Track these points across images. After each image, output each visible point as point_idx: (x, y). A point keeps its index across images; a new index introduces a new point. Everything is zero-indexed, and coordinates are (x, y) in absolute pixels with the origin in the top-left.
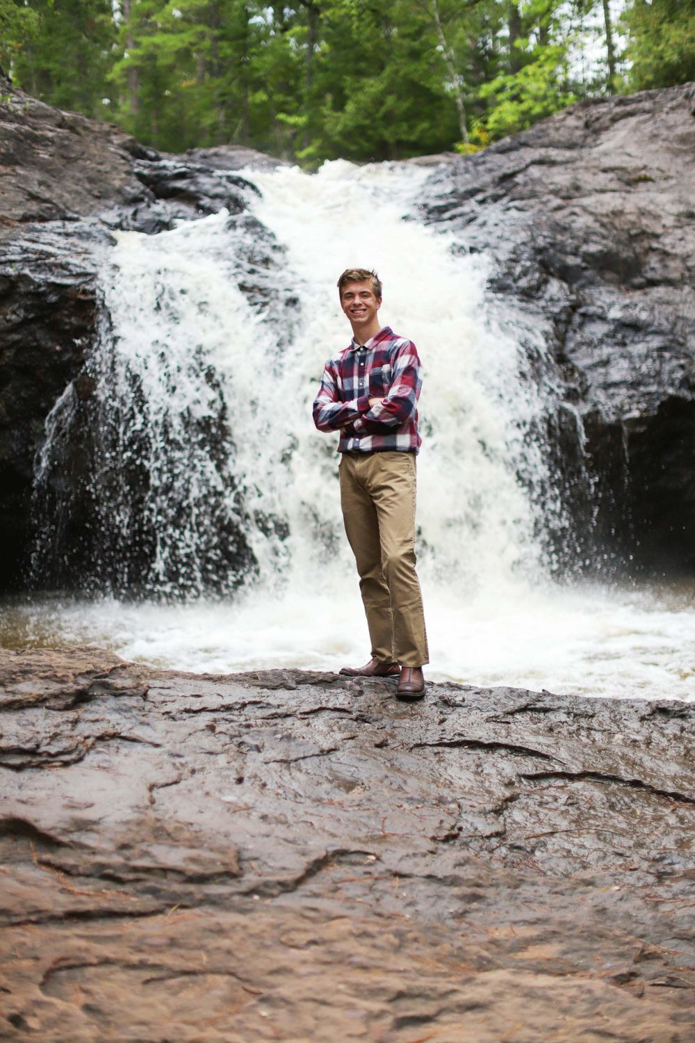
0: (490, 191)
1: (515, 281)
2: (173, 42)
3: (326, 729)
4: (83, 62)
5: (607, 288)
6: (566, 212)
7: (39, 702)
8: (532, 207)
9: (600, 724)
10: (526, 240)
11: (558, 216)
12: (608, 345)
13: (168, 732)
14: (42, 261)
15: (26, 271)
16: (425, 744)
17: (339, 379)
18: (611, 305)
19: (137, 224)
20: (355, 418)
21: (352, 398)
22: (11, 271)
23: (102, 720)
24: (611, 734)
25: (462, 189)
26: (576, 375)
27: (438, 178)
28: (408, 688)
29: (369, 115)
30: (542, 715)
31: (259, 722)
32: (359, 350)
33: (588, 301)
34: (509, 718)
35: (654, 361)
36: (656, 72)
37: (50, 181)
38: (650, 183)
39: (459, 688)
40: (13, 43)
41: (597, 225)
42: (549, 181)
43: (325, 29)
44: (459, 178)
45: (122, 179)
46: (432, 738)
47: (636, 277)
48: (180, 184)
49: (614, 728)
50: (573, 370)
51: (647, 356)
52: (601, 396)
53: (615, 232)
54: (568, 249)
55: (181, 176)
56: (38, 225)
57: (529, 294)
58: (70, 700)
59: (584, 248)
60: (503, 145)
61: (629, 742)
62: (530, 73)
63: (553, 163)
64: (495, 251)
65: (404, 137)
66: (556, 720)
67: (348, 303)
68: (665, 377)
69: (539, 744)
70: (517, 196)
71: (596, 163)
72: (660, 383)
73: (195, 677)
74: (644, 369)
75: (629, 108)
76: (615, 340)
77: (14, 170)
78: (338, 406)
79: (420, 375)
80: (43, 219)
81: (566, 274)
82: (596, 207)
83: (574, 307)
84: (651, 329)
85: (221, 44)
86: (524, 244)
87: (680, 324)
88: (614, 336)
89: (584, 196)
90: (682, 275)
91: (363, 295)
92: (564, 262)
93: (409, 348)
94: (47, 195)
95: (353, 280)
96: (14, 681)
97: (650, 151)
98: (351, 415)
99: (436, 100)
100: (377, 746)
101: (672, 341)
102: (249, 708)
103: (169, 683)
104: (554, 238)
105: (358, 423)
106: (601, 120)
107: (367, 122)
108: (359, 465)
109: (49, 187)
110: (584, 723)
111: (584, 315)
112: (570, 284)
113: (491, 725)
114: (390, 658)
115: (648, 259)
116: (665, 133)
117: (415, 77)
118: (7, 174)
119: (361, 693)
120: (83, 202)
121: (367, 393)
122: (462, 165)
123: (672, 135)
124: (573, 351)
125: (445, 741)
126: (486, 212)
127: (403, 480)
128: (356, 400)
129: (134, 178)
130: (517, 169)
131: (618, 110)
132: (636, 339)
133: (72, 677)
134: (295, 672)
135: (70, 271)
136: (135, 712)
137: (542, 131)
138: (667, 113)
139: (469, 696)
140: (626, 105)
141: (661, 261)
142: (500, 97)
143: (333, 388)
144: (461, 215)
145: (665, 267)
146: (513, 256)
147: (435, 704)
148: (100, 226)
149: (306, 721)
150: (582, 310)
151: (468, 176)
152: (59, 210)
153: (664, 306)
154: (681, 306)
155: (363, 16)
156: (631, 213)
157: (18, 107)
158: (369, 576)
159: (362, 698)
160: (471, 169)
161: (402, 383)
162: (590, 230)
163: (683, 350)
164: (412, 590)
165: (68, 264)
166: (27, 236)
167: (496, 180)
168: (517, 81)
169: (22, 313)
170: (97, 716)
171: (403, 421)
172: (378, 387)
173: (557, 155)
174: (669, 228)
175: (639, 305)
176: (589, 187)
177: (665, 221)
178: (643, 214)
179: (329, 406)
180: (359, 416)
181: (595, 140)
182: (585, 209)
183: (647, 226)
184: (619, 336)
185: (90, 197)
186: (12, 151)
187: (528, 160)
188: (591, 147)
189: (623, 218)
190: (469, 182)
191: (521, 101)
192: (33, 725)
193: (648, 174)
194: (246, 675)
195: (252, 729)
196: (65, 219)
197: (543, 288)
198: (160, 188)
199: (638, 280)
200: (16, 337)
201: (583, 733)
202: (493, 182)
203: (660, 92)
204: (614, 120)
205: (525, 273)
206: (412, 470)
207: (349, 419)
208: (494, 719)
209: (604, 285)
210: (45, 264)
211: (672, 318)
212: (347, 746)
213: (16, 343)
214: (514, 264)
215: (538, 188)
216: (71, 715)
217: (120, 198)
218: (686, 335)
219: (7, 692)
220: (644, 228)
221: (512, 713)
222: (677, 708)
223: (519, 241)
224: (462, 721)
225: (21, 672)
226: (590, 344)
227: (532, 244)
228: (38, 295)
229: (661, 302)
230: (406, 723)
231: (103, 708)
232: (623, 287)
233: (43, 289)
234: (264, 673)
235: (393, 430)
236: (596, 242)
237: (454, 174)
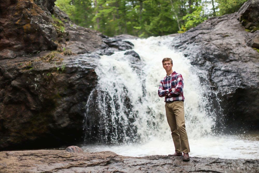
0: (189, 41)
1: (198, 62)
2: (108, 11)
3: (167, 169)
4: (86, 17)
5: (220, 63)
6: (209, 45)
7: (98, 164)
8: (200, 44)
9: (233, 165)
10: (200, 52)
11: (207, 46)
12: (222, 76)
13: (130, 170)
14: (83, 63)
15: (80, 66)
16: (192, 171)
17: (164, 84)
18: (222, 67)
19: (105, 53)
20: (168, 93)
21: (167, 89)
22: (76, 66)
23: (114, 168)
24: (236, 168)
25: (182, 41)
26: (215, 84)
27: (176, 39)
28: (186, 158)
29: (156, 26)
30: (219, 164)
31: (151, 167)
32: (168, 77)
33: (216, 66)
34: (211, 165)
35: (234, 79)
36: (226, 10)
37: (84, 44)
38: (228, 37)
39: (198, 158)
40: (69, 14)
41: (217, 47)
42: (204, 38)
43: (144, 6)
44: (181, 38)
45: (101, 43)
46: (193, 170)
47: (227, 59)
48: (114, 44)
49: (237, 166)
50: (214, 83)
51: (232, 78)
52: (221, 89)
53: (221, 49)
54: (210, 54)
55: (114, 42)
56: (82, 55)
57: (202, 65)
58: (106, 163)
59: (214, 53)
60: (192, 30)
61: (241, 169)
62: (195, 13)
63: (204, 33)
64: (192, 55)
65: (165, 30)
66: (222, 165)
67: (165, 66)
68: (237, 83)
69: (219, 170)
70: (196, 42)
71: (215, 33)
72: (235, 85)
73: (134, 158)
74: (231, 82)
75: (221, 19)
76: (223, 75)
77: (75, 42)
78: (164, 91)
79: (183, 82)
80: (83, 53)
81: (210, 60)
82: (216, 43)
83: (213, 68)
84: (232, 72)
85: (119, 11)
86: (199, 53)
87: (239, 70)
88: (223, 74)
89: (213, 41)
90: (239, 58)
91: (168, 64)
92: (209, 57)
93: (180, 76)
94: (83, 47)
95: (166, 61)
96: (91, 160)
97: (228, 29)
98: (167, 93)
99: (172, 21)
100: (180, 172)
101: (237, 74)
102: (148, 164)
103: (128, 159)
104: (207, 51)
105: (169, 94)
106: (215, 23)
107: (156, 27)
108: (170, 105)
109: (84, 46)
110: (229, 165)
111: (215, 69)
112: (211, 62)
113: (207, 166)
114: (180, 151)
115: (230, 55)
116: (231, 24)
117: (167, 16)
118: (74, 43)
119: (174, 160)
120: (92, 49)
121: (171, 87)
122: (182, 35)
123: (233, 25)
124: (213, 78)
125: (196, 170)
126: (189, 46)
127: (181, 108)
128: (168, 89)
129: (103, 43)
130: (195, 35)
131: (219, 20)
132: (229, 74)
133: (105, 158)
134: (158, 156)
135: (90, 65)
136: (121, 166)
137: (201, 26)
138: (231, 20)
139: (201, 160)
140: (221, 18)
141: (233, 55)
142: (188, 19)
143: (162, 87)
144: (183, 47)
145: (234, 56)
146: (197, 56)
147: (193, 162)
148: (97, 54)
149: (162, 167)
150: (215, 68)
151: (183, 38)
152: (86, 51)
153: (235, 66)
154: (239, 66)
155: (153, 2)
156: (224, 44)
157: (75, 27)
158: (174, 132)
159: (175, 161)
160: (184, 36)
161: (179, 84)
162: (215, 49)
163: (240, 77)
164: (185, 134)
165: (90, 63)
166: (80, 57)
167: (191, 38)
168: (192, 15)
169: (79, 76)
170: (112, 167)
171: (180, 93)
172: (173, 86)
173: (205, 31)
174: (234, 47)
175: (229, 66)
176: (214, 39)
177: (233, 46)
178: (228, 44)
179: (162, 91)
180: (169, 93)
181: (214, 27)
182: (213, 44)
183: (229, 47)
184: (224, 74)
185: (93, 48)
186: (74, 38)
187: (198, 33)
188: (213, 29)
189: (223, 45)
190: (184, 39)
191: (193, 20)
192: (98, 169)
193: (228, 35)
194: (146, 157)
195: (150, 169)
196: (88, 53)
197: (205, 63)
198: (110, 45)
199: (228, 60)
200: (78, 82)
201: (229, 167)
202: (190, 39)
203: (229, 15)
204: (218, 22)
205: (200, 60)
206: (183, 105)
207: (167, 94)
208: (207, 165)
209: (219, 62)
210: (84, 64)
211: (237, 69)
212: (173, 172)
213: (78, 83)
214: (197, 58)
215: (201, 40)
216: (106, 167)
217: (100, 47)
218: (241, 73)
219: (90, 162)
220: (228, 47)
221: (212, 163)
222: (252, 161)
223: (198, 52)
224: (199, 166)
225: (93, 157)
226: (217, 76)
227: (201, 53)
228: (83, 71)
229: (234, 65)
230: (186, 166)
231: (113, 165)
232: (224, 62)
233: (84, 70)
234: (150, 156)
235: (178, 96)
236: (217, 52)
237: (180, 38)
